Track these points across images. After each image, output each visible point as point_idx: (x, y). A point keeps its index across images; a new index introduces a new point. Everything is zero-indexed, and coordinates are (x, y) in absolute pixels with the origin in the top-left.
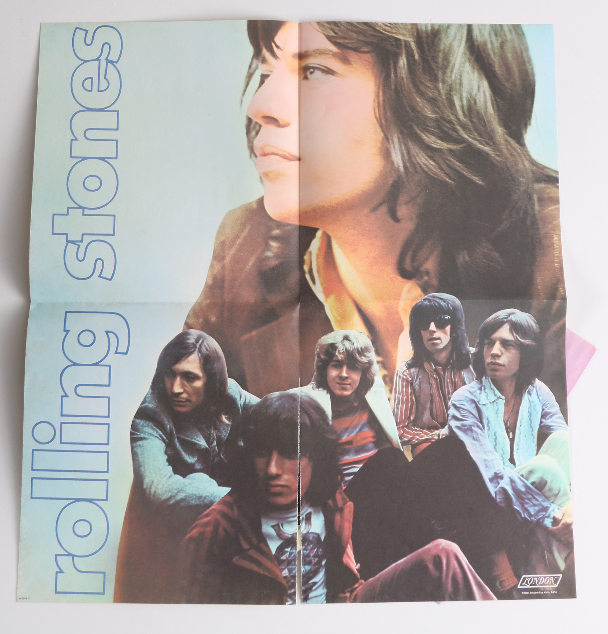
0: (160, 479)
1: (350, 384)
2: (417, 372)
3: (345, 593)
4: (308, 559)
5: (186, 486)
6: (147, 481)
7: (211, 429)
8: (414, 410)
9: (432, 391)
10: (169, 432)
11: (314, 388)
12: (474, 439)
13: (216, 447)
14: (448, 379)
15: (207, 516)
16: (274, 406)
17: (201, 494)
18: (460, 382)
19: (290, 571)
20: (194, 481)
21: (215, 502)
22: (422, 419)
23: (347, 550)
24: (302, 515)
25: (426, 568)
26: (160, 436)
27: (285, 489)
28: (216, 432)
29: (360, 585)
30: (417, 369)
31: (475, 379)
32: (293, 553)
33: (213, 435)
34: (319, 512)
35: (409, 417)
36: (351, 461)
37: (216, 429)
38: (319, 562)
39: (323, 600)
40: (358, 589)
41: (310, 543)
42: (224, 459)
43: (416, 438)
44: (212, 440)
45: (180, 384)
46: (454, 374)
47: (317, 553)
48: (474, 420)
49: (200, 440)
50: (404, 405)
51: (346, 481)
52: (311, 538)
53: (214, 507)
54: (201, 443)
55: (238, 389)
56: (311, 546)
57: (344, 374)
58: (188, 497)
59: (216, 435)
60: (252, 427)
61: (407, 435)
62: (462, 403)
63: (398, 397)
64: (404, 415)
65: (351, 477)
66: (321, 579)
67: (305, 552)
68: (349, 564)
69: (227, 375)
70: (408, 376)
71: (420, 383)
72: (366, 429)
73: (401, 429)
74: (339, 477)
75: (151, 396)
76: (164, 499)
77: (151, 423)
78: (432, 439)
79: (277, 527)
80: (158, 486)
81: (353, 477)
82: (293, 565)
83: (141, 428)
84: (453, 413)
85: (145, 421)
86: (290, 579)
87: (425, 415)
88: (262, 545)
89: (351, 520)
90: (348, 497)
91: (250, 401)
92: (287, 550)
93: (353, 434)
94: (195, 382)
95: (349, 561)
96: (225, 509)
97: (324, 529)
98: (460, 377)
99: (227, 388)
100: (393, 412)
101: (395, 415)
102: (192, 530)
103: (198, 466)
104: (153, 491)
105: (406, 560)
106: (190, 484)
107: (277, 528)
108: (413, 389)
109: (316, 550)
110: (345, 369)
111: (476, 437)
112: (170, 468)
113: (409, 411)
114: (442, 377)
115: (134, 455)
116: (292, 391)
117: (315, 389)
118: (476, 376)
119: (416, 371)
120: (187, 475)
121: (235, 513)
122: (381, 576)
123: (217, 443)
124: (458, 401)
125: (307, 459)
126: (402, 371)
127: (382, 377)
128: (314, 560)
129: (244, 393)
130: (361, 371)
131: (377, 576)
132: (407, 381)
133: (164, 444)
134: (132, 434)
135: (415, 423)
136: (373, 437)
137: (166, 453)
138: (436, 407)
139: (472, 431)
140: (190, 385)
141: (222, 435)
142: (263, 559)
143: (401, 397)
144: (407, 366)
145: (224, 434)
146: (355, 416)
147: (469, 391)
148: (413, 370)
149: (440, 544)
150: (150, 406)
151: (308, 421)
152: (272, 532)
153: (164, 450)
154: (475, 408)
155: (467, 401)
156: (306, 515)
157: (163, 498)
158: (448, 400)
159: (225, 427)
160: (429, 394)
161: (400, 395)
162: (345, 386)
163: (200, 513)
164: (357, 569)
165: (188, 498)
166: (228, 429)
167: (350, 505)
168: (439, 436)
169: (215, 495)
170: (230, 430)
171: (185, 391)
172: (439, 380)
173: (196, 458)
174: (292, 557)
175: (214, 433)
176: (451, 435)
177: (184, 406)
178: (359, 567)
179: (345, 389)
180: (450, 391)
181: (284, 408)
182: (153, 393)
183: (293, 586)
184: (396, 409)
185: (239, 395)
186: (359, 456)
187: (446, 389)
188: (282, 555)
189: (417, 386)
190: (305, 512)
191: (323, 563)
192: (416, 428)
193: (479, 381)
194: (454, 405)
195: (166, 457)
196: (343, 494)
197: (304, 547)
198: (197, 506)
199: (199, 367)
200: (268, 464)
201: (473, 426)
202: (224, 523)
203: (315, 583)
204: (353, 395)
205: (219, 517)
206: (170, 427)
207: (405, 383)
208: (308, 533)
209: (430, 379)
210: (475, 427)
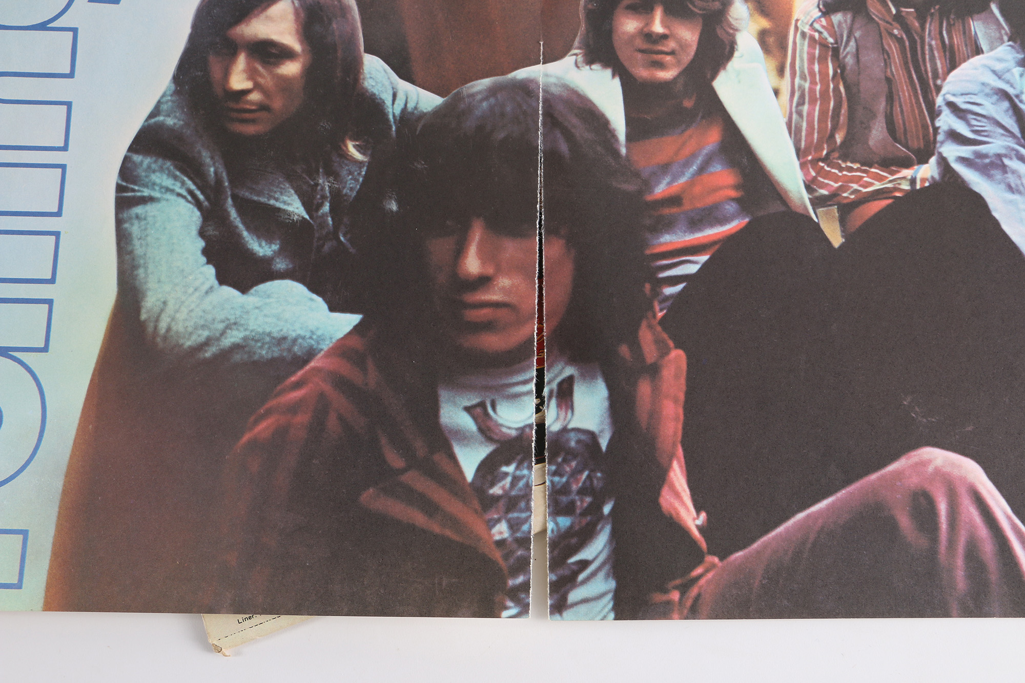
0: (183, 298)
1: (672, 53)
2: (849, 21)
3: (666, 591)
4: (564, 499)
5: (248, 312)
6: (150, 302)
7: (318, 172)
8: (843, 119)
9: (891, 70)
10: (212, 183)
11: (580, 65)
12: (1010, 188)
13: (327, 216)
14: (932, 39)
15: (298, 385)
16: (478, 113)
17: (284, 332)
18: (966, 45)
19: (514, 526)
20: (268, 301)
21: (322, 350)
22: (866, 142)
23: (672, 474)
24: (549, 383)
25: (891, 525)
26: (191, 193)
27: (502, 313)
28: (329, 182)
29: (707, 571)
30: (849, 16)
31: (1006, 38)
32: (523, 476)
33: (323, 189)
34: (593, 377)
35: (832, 136)
36: (679, 246)
37: (331, 173)
38: (595, 507)
39: (607, 610)
40: (702, 581)
41: (569, 457)
42: (348, 245)
43: (852, 190)
44: (320, 201)
45: (244, 71)
46: (950, 26)
47: (588, 483)
48: (1009, 142)
49: (289, 202)
50: (816, 105)
51: (667, 298)
52: (573, 444)
53: (317, 365)
54: (290, 209)
55: (389, 78)
56: (574, 464)
57: (658, 28)
58: (253, 339)
59: (330, 187)
60: (420, 165)
61: (826, 181)
62: (972, 101)
63: (800, 87)
64: (816, 131)
65: (679, 287)
66: (601, 552)
67: (556, 479)
68: (678, 514)
69: (362, 48)
70: (826, 34)
71: (857, 50)
72: (717, 168)
73: (810, 166)
74: (648, 286)
75: (174, 98)
76: (190, 347)
77: (168, 164)
78: (896, 189)
79: (479, 410)
80: (178, 315)
81: (684, 287)
82: (521, 511)
83: (143, 174)
84: (949, 126)
85: (154, 159)
86: (515, 546)
87: (874, 132)
88: (439, 458)
89: (682, 396)
90: (670, 338)
91: (417, 103)
92: (505, 469)
93: (683, 180)
94: (283, 64)
95: (677, 504)
96: (346, 369)
97: (607, 421)
98: (964, 33)
99: (362, 77)
100: (787, 123)
101: (793, 132)
102: (256, 422)
103: (281, 265)
104: (163, 326)
105: (833, 503)
106: (257, 308)
107: (479, 413)
108: (840, 65)
109: (586, 473)
110: (658, 14)
111: (1017, 185)
112: (211, 270)
113: (829, 120)
114: (915, 35)
115: (123, 238)
116: (522, 74)
117: (583, 67)
118: (1008, 32)
119: (846, 21)
120: (251, 287)
121: (372, 378)
122: (765, 546)
123: (330, 206)
124: (962, 94)
125: (562, 242)
126: (808, 22)
127: (756, 35)
128: (582, 501)
129: (404, 86)
130: (701, 20)
131: (755, 546)
132: (824, 45)
133: (198, 213)
134: (120, 189)
135: (846, 151)
136: (736, 187)
137: (202, 233)
138: (902, 111)
139: (1004, 168)
140: (271, 73)
141: (344, 188)
142: (438, 495)
143: (807, 85)
144: (821, 7)
145: (350, 184)
146: (688, 133)
147: (989, 68)
148: (837, 18)
149: (930, 461)
150: (170, 121)
151: (564, 147)
152: (467, 422)
153: (199, 228)
154: (1011, 112)
155: (987, 95)
156: (560, 385)
157: (188, 343)
158: (934, 94)
159: (353, 168)
160: (883, 77)
161: (805, 80)
162: (660, 57)
163: (280, 379)
164: (700, 528)
165: (253, 343)
166: (359, 174)
167: (677, 359)
168: (913, 181)
169: (319, 333)
170: (365, 174)
171: (257, 86)
172: (907, 43)
173: (276, 244)
174: (521, 490)
175: (325, 184)
176: (946, 179)
177: (253, 121)
178: (703, 522)
179: (661, 66)
180: (940, 71)
181: (503, 115)
182: (176, 92)
183: (522, 565)
184: (795, 116)
185: (391, 93)
186: (699, 235)
187: (928, 65)
188: (492, 484)
189: (849, 57)
190: (556, 376)
191: (607, 509)
192: (849, 164)
193: (1019, 43)
194: (952, 106)
195: (201, 244)
196: (659, 329)
197: (553, 468)
198: (273, 361)
199: (294, 29)
200: (459, 252)
201: (1006, 156)
202: (339, 401)
203: (584, 564)
204: (681, 81)
205: (327, 388)
206: (216, 173)
207: (817, 52)
208: (565, 430)
209: (884, 41)
210: (1011, 159)
